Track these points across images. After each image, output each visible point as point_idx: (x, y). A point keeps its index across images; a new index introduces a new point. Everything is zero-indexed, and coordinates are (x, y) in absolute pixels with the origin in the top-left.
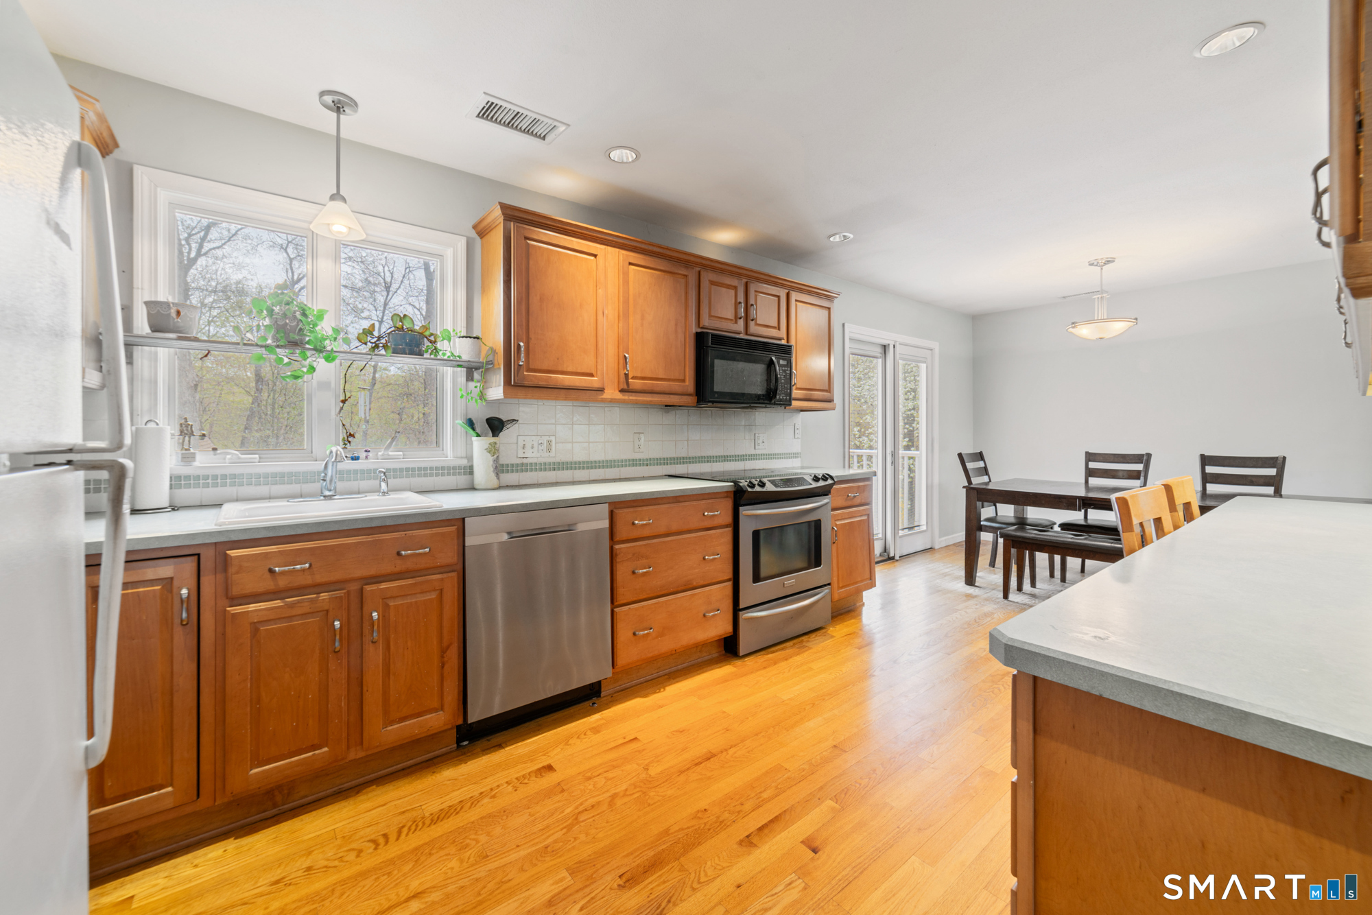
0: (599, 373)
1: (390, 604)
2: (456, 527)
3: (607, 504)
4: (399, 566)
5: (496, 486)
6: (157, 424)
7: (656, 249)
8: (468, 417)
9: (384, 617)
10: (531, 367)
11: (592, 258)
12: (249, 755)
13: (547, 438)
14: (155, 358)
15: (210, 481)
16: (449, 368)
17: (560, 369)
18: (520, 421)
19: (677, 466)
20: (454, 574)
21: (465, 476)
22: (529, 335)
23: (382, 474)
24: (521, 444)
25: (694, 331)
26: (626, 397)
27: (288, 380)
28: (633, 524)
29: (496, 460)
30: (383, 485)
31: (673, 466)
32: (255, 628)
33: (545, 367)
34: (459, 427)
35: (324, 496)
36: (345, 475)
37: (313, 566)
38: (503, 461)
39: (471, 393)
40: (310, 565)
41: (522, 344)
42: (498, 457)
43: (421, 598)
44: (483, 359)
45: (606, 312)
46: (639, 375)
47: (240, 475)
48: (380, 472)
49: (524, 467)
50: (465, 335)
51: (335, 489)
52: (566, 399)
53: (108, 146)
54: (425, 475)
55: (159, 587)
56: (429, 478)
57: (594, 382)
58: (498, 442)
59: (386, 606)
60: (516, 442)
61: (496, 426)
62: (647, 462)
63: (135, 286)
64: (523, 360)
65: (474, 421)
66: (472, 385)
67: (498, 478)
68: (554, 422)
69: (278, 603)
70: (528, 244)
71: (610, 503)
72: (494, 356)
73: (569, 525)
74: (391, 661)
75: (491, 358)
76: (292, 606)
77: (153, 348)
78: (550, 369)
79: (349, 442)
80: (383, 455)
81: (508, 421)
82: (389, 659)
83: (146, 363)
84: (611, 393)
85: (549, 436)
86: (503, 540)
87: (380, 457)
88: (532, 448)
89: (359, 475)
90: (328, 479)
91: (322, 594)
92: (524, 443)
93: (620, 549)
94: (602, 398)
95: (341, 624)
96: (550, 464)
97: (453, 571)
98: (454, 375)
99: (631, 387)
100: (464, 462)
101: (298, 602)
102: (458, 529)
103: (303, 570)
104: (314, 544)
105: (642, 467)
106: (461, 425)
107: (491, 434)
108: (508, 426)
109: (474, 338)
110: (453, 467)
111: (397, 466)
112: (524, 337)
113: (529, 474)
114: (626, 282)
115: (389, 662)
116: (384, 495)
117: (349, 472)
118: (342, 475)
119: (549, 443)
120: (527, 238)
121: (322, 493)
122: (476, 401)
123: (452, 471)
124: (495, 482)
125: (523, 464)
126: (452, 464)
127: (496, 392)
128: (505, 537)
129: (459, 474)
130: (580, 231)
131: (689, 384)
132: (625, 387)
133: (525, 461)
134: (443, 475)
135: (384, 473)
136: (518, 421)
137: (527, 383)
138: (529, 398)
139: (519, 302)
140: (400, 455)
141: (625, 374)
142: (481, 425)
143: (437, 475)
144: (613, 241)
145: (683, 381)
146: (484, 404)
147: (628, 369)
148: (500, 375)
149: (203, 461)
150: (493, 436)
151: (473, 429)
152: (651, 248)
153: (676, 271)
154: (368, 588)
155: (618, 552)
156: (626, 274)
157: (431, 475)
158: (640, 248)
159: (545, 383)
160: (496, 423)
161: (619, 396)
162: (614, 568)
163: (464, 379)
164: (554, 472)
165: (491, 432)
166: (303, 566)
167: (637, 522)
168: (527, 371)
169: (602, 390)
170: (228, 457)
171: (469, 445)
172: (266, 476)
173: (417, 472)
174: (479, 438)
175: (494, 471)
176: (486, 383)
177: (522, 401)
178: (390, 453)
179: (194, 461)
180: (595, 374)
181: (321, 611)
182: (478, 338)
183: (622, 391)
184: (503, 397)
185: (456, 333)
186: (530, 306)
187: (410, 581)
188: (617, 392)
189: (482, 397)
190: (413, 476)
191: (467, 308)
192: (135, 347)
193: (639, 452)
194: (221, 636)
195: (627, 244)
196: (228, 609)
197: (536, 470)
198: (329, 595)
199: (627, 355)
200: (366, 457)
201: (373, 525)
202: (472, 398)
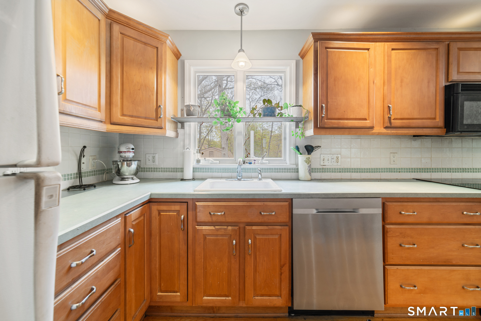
0: (371, 118)
1: (257, 237)
2: (288, 203)
3: (381, 198)
4: (260, 220)
5: (310, 179)
6: (189, 149)
7: (412, 36)
8: (296, 145)
9: (254, 242)
10: (328, 117)
11: (366, 51)
12: (203, 290)
13: (336, 155)
14: (190, 126)
15: (204, 170)
16: (288, 122)
17: (346, 117)
18: (322, 147)
19: (422, 173)
20: (287, 228)
21: (295, 173)
22: (327, 100)
23: (259, 171)
24: (322, 158)
25: (444, 85)
26: (389, 131)
27: (225, 131)
28: (400, 213)
29: (310, 166)
30: (260, 175)
31: (419, 173)
32: (205, 236)
33: (336, 117)
34: (292, 150)
35: (238, 179)
36: (247, 170)
37: (225, 214)
38: (312, 167)
39: (297, 133)
40: (224, 213)
41: (324, 105)
42: (310, 165)
43: (271, 237)
44: (303, 115)
45: (375, 82)
46: (399, 117)
47: (213, 168)
48: (258, 170)
49: (323, 170)
50: (295, 105)
51: (242, 176)
52: (349, 134)
53: (178, 55)
54: (277, 172)
55: (176, 214)
56: (279, 173)
57: (367, 123)
58: (310, 157)
59: (255, 238)
60: (319, 157)
61: (309, 149)
62: (399, 170)
63: (185, 102)
64: (325, 114)
65: (299, 147)
66: (298, 129)
67: (311, 175)
68: (340, 147)
69: (212, 228)
70: (328, 51)
71: (382, 198)
72: (309, 114)
73: (354, 209)
74: (257, 265)
75: (307, 115)
76: (217, 230)
77: (189, 123)
78: (340, 117)
79: (248, 156)
80: (261, 162)
81: (316, 147)
82: (256, 264)
83: (188, 128)
84: (380, 129)
85: (337, 154)
86: (314, 213)
87: (259, 163)
88: (328, 160)
89: (251, 170)
90: (239, 172)
91: (229, 227)
92: (324, 158)
93: (390, 228)
94: (372, 133)
95: (236, 242)
96: (338, 169)
97: (287, 226)
98: (290, 126)
99: (393, 125)
100: (294, 167)
101: (220, 229)
102: (289, 204)
103: (221, 215)
104: (226, 204)
105: (395, 173)
106: (293, 149)
107: (307, 153)
108: (316, 149)
109: (299, 106)
110: (289, 168)
111: (266, 167)
112: (325, 102)
113: (326, 173)
114: (389, 61)
115: (256, 265)
116: (260, 180)
117: (248, 169)
118: (246, 170)
119: (337, 158)
120: (327, 48)
121: (237, 178)
122: (300, 137)
123: (289, 170)
124: (309, 178)
125: (323, 168)
126: (289, 167)
127: (310, 132)
128: (314, 211)
129: (292, 172)
130: (359, 37)
131: (440, 120)
132: (389, 125)
133: (324, 167)
134: (285, 172)
135: (260, 171)
136: (321, 147)
137: (326, 126)
138: (328, 134)
139: (322, 83)
140: (267, 162)
141: (389, 117)
142: (302, 149)
143: (282, 172)
144: (380, 38)
145: (435, 119)
146: (304, 138)
147: (391, 114)
148: (312, 123)
149: (203, 163)
150: (308, 154)
151: (299, 151)
152: (408, 36)
153: (429, 47)
154: (248, 228)
155: (388, 230)
156: (389, 56)
157: (280, 172)
158: (400, 38)
159: (337, 126)
160: (310, 148)
161: (385, 131)
162: (386, 240)
163: (294, 127)
164: (340, 173)
165: (307, 152)
166: (222, 213)
167: (403, 213)
168: (326, 120)
169: (372, 128)
170: (210, 161)
171: (297, 158)
172: (220, 169)
173: (274, 170)
174: (301, 155)
175: (308, 172)
176: (304, 129)
177: (323, 136)
178: (264, 161)
179: (200, 163)
180: (368, 119)
181: (228, 235)
182: (301, 106)
183: (386, 128)
184: (313, 134)
185: (291, 105)
186: (328, 85)
187: (266, 228)
188: (383, 128)
189: (303, 134)
190: (272, 172)
191: (296, 94)
192: (185, 123)
193: (394, 164)
194: (194, 237)
195: (390, 38)
196: (196, 227)
197: (330, 172)
198: (231, 228)
199: (390, 106)
200: (254, 163)
201: (250, 198)
202: (298, 135)
